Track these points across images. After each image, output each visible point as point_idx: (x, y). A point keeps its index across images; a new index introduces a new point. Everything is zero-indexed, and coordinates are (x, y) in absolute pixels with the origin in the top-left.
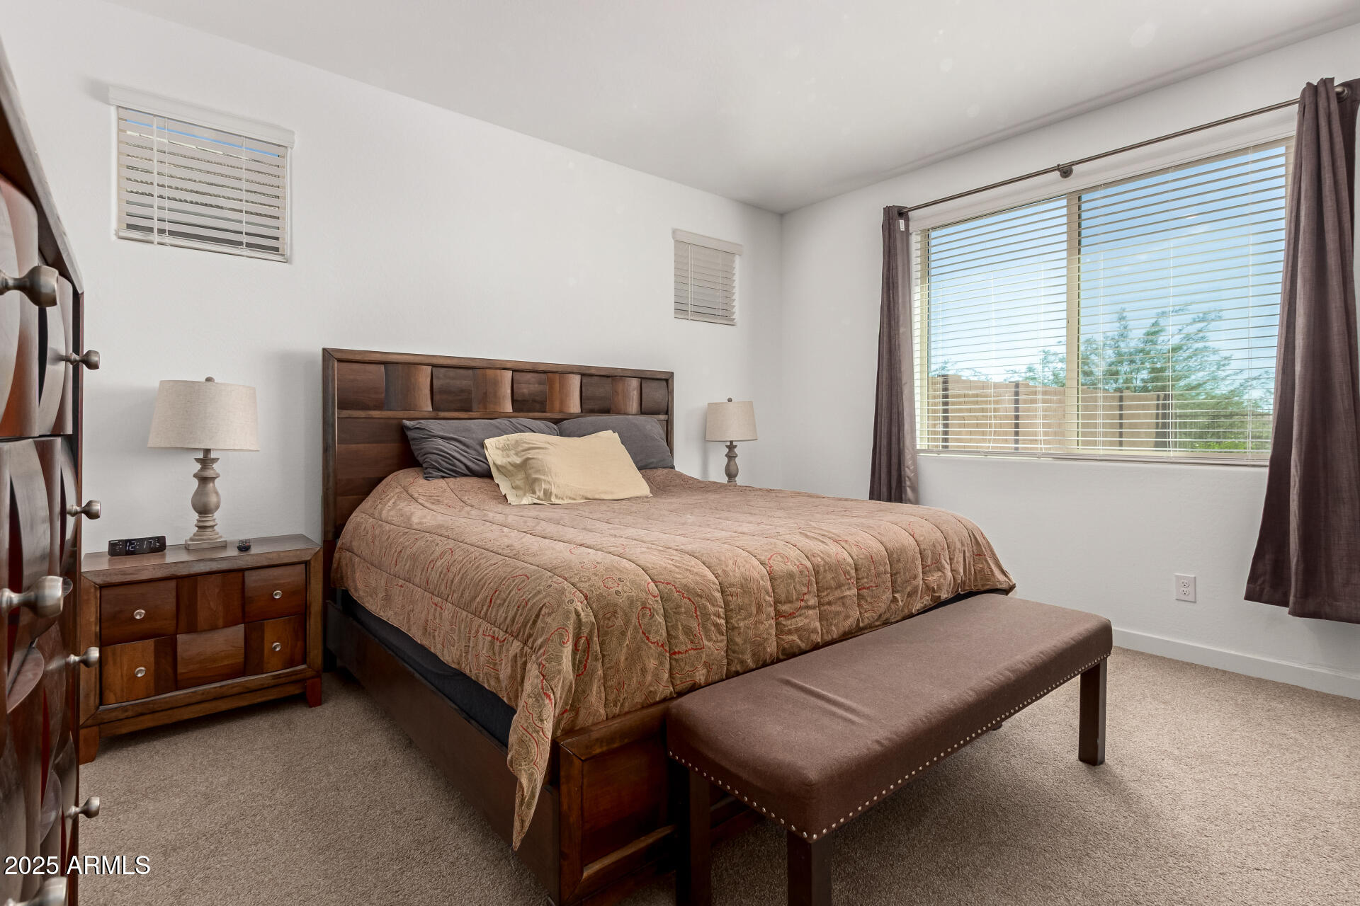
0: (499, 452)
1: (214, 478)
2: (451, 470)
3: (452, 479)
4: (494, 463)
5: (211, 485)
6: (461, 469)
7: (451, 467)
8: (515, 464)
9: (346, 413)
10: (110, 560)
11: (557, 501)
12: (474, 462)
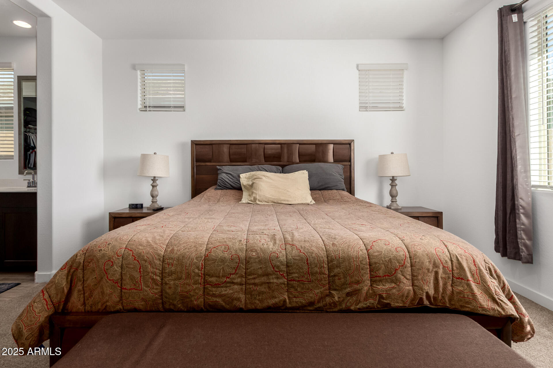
0: (246, 180)
1: (156, 186)
2: (225, 187)
3: (225, 190)
4: (243, 184)
5: (155, 188)
6: (228, 186)
7: (225, 185)
8: (249, 185)
9: (198, 164)
10: (129, 209)
11: (259, 203)
12: (234, 183)
